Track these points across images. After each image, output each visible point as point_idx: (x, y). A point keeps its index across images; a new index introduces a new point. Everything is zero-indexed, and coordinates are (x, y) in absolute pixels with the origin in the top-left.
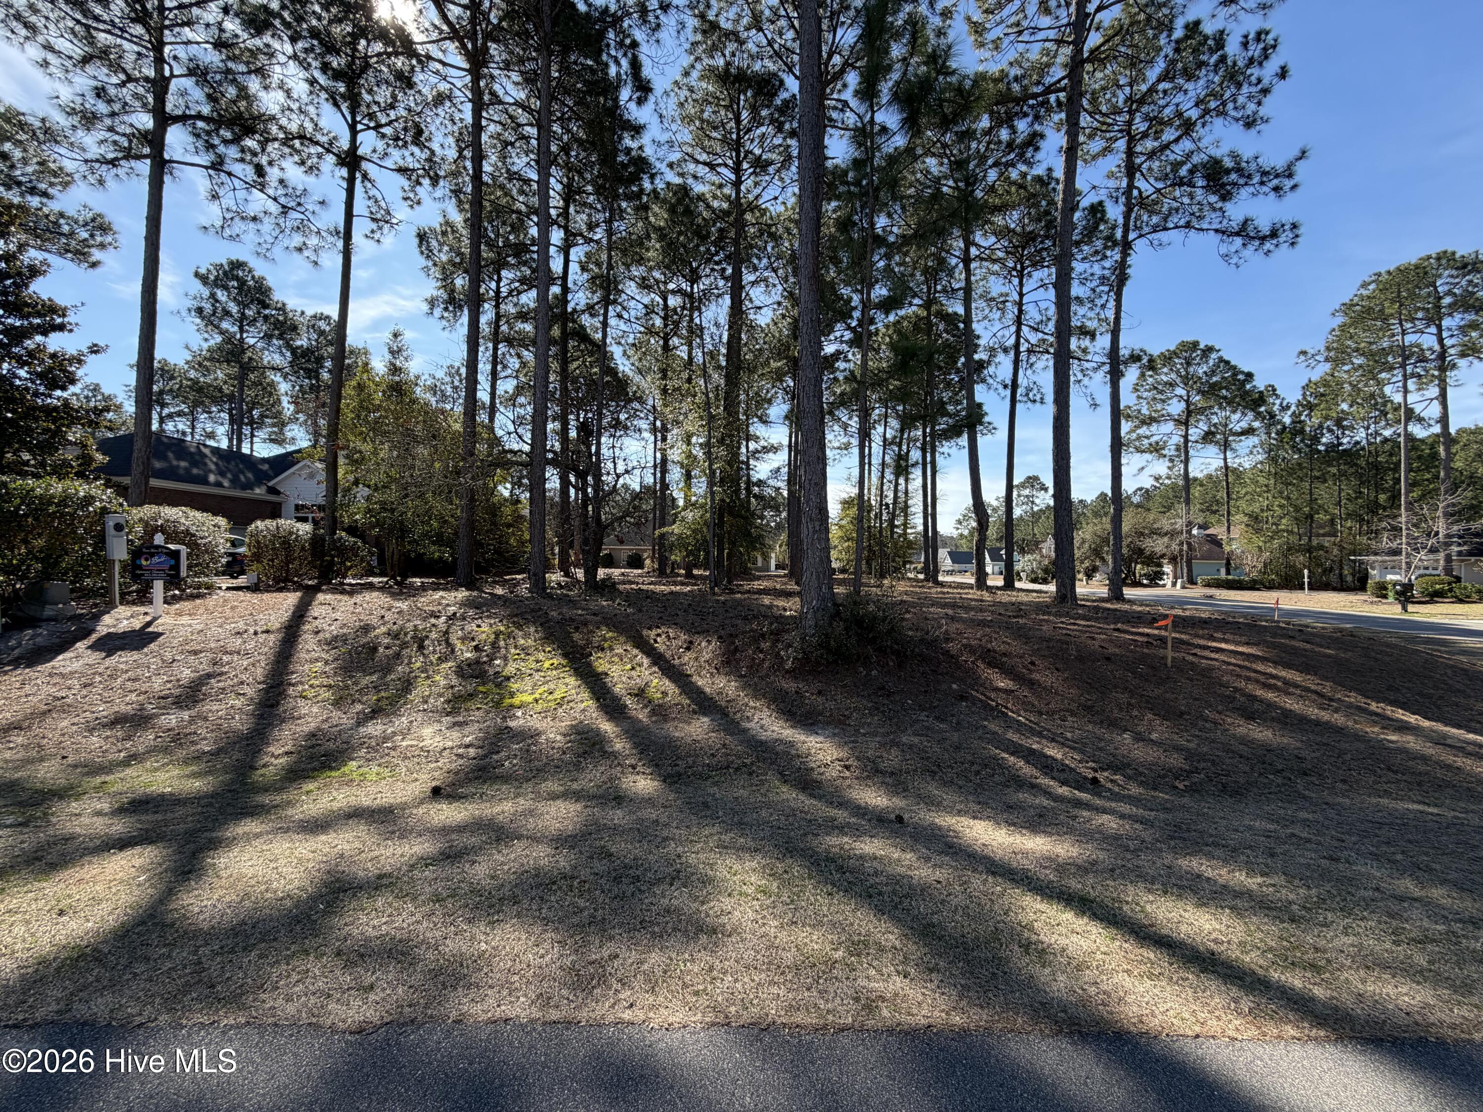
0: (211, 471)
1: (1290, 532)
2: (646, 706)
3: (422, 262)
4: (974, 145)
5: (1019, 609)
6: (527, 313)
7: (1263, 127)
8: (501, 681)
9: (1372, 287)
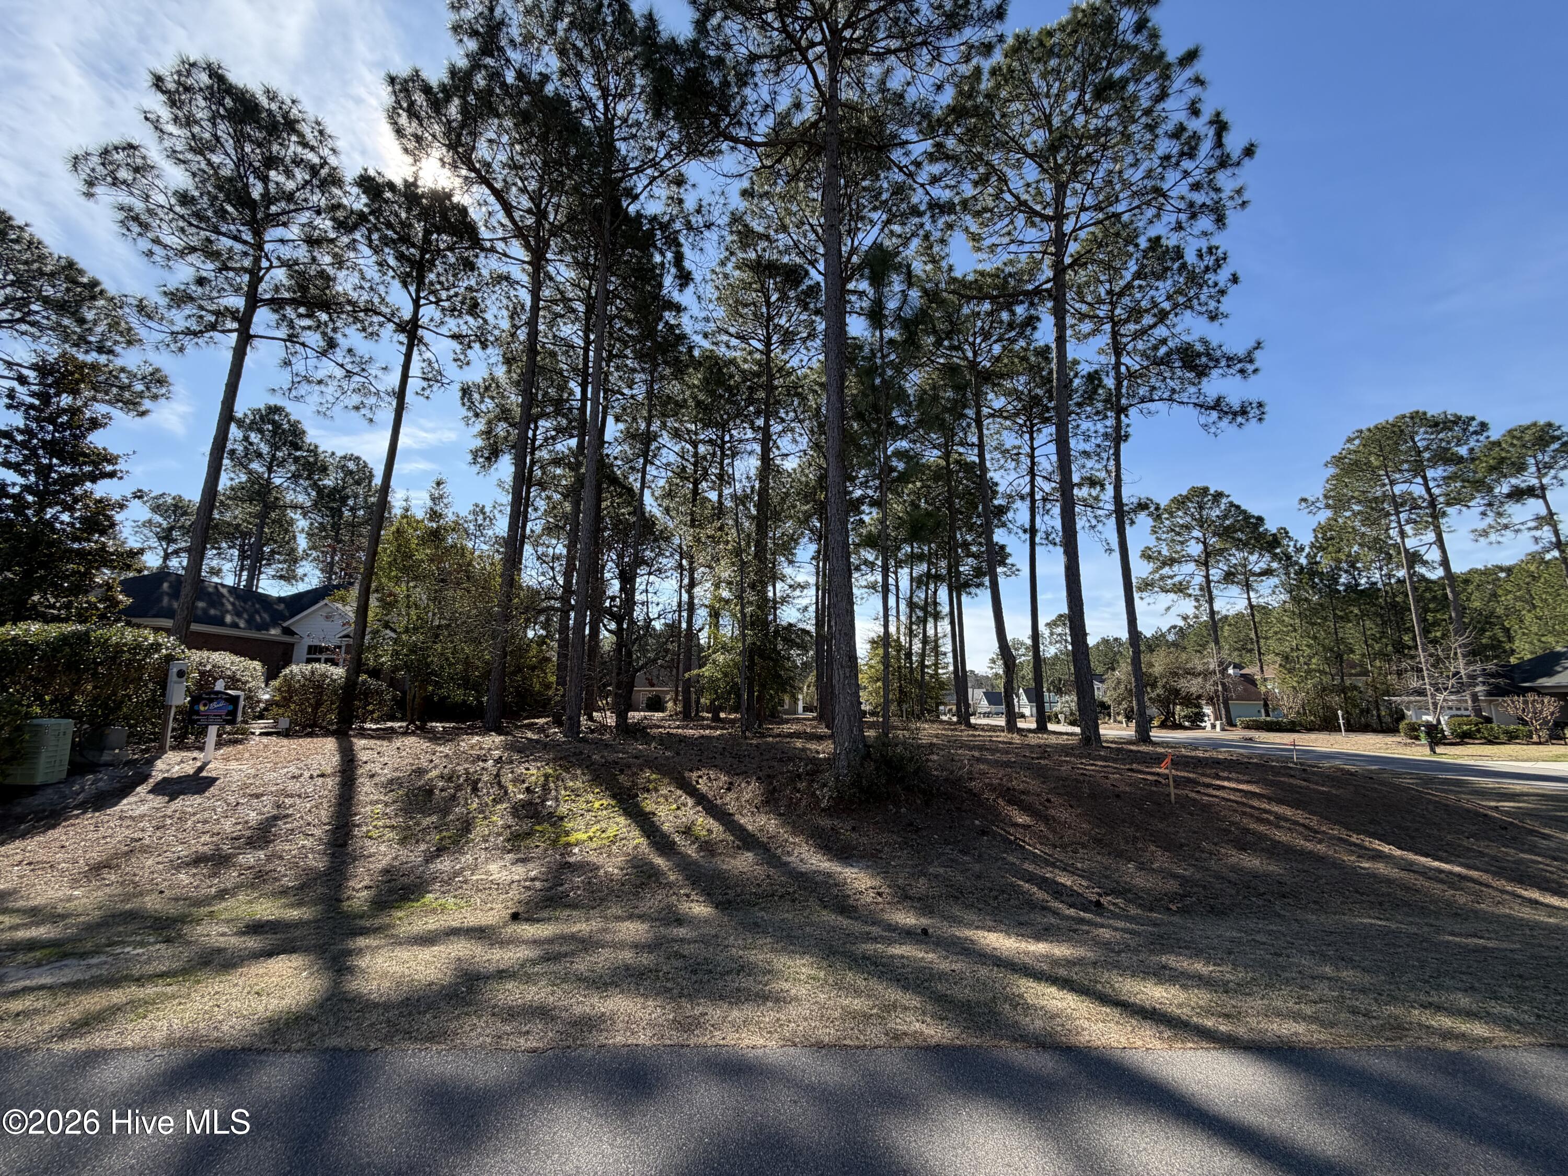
0: (227, 612)
1: (1322, 672)
2: (693, 843)
3: (464, 412)
4: (979, 324)
5: (1044, 751)
6: (562, 459)
7: (1223, 321)
8: (556, 820)
9: (1357, 442)
